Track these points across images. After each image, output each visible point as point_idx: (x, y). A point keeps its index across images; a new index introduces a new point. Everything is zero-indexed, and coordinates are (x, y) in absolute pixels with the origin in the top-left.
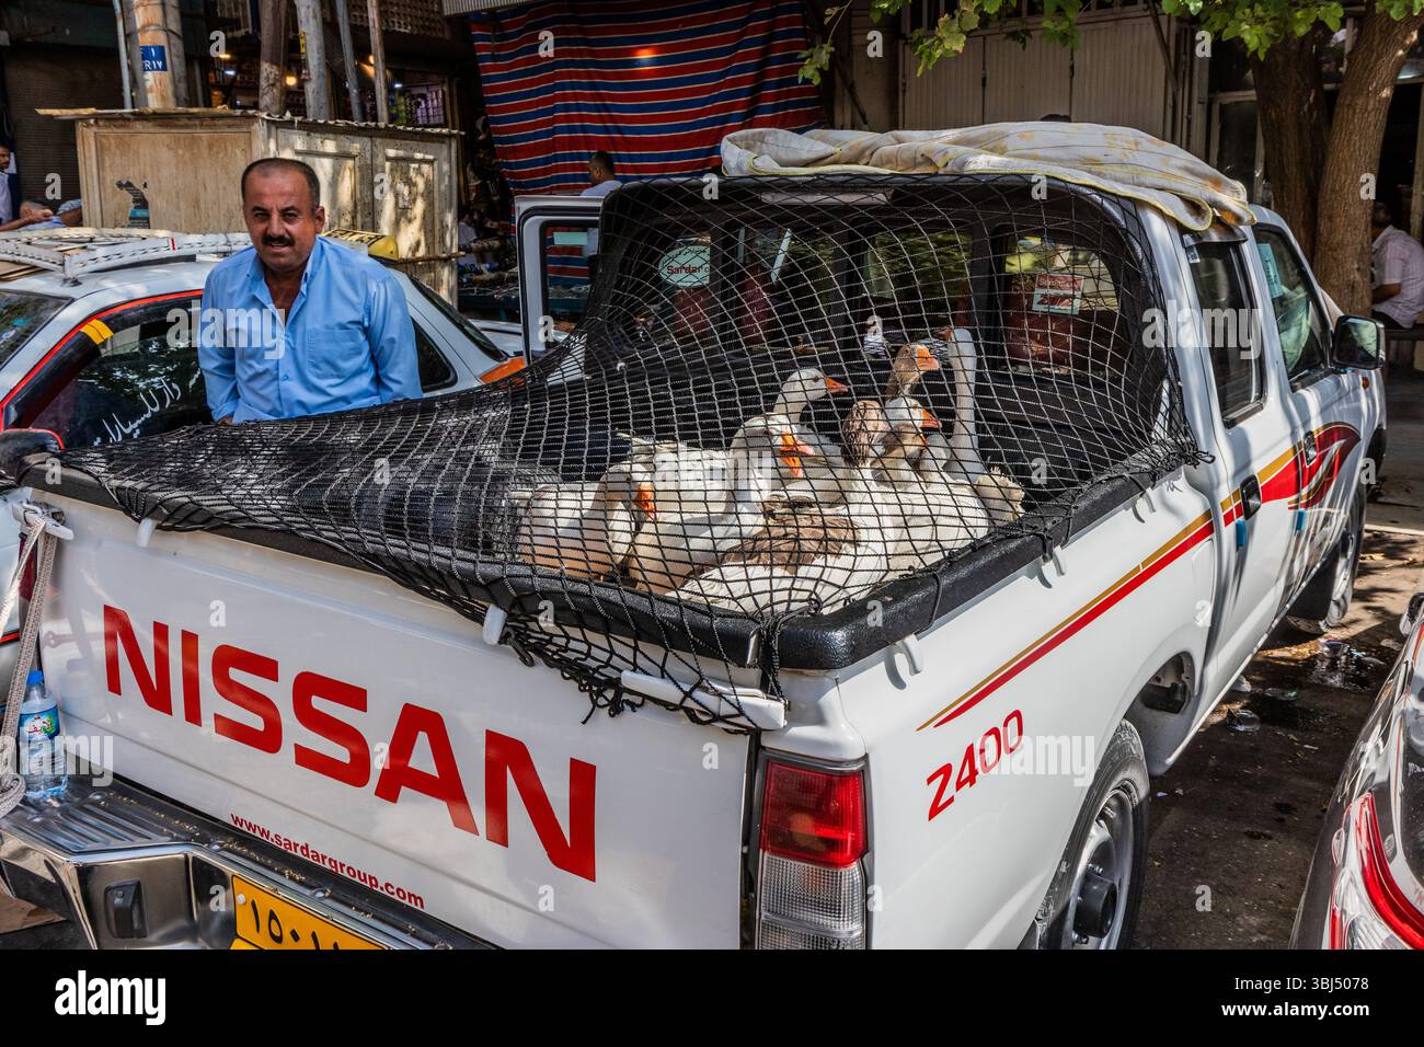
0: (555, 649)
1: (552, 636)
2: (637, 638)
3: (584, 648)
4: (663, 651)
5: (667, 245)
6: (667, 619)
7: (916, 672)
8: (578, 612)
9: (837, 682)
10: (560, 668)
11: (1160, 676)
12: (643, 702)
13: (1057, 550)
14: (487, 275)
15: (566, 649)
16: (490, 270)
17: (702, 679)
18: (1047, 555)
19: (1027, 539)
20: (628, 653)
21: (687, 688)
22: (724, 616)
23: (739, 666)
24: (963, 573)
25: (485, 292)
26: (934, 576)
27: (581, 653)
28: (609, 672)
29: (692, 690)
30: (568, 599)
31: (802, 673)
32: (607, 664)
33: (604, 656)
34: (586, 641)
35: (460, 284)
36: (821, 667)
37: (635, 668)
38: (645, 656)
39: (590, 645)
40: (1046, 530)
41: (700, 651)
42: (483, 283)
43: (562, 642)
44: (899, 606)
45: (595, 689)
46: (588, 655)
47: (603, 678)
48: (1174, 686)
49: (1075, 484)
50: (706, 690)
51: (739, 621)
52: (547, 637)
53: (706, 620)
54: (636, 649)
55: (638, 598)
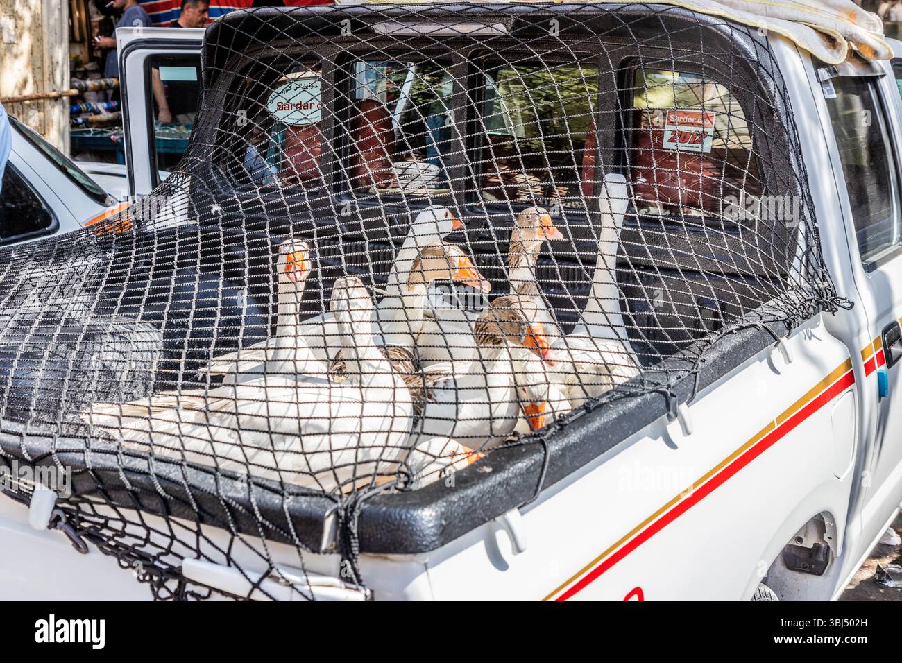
0: (110, 533)
1: (107, 519)
2: (200, 520)
3: (142, 532)
4: (229, 536)
6: (234, 499)
7: (519, 551)
8: (133, 492)
9: (426, 567)
10: (116, 555)
11: (802, 536)
12: (210, 593)
13: (683, 408)
14: (105, 116)
15: (122, 534)
17: (271, 568)
18: (671, 413)
19: (648, 397)
20: (190, 539)
21: (255, 578)
22: (298, 495)
23: (313, 552)
24: (574, 437)
25: (103, 132)
26: (542, 442)
27: (139, 538)
28: (171, 560)
29: (261, 579)
30: (122, 476)
31: (386, 558)
32: (168, 551)
33: (165, 542)
34: (144, 525)
35: (74, 125)
36: (406, 551)
37: (199, 554)
38: (209, 542)
39: (148, 529)
40: (669, 386)
41: (269, 535)
42: (102, 124)
43: (118, 525)
44: (499, 477)
45: (155, 579)
46: (147, 540)
47: (164, 567)
48: (817, 547)
49: (703, 335)
50: (276, 579)
51: (314, 499)
52: (102, 521)
53: (276, 499)
54: (198, 533)
55: (203, 475)
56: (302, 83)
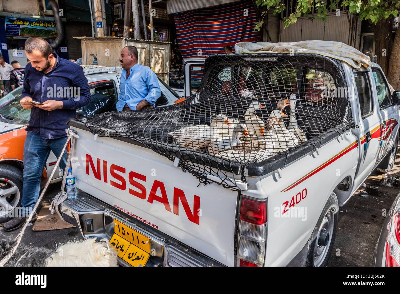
0: (191, 168)
1: (190, 165)
2: (211, 166)
3: (198, 168)
4: (218, 170)
5: (221, 70)
6: (219, 162)
7: (280, 178)
8: (197, 160)
9: (260, 179)
10: (192, 173)
11: (343, 182)
12: (212, 182)
13: (317, 149)
14: (176, 78)
15: (194, 169)
16: (177, 76)
17: (227, 177)
18: (315, 150)
19: (310, 146)
20: (209, 170)
21: (223, 179)
22: (233, 162)
23: (236, 174)
24: (293, 154)
25: (175, 81)
26: (286, 154)
27: (198, 170)
28: (204, 174)
29: (224, 180)
30: (194, 156)
31: (251, 177)
32: (204, 173)
33: (203, 171)
34: (199, 167)
35: (170, 79)
36: (256, 175)
37: (211, 174)
38: (213, 171)
39: (200, 168)
40: (315, 144)
41: (226, 170)
43: (193, 167)
44: (277, 161)
45: (200, 178)
46: (199, 170)
47: (203, 176)
48: (346, 184)
49: (323, 132)
50: (228, 180)
51: (236, 163)
52: (189, 166)
53: (228, 163)
54: (211, 169)
55: (212, 157)
56: (228, 71)
